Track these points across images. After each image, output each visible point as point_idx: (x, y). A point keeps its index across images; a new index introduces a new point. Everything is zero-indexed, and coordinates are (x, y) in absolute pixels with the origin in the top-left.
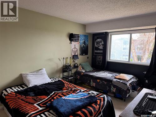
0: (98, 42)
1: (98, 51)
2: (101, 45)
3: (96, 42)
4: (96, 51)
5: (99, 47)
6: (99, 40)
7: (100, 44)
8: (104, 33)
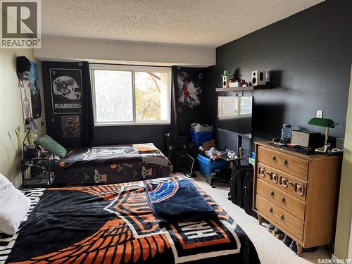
0: (64, 82)
1: (65, 106)
2: (73, 92)
3: (56, 83)
4: (57, 106)
5: (67, 96)
6: (62, 78)
7: (69, 87)
8: (80, 65)
